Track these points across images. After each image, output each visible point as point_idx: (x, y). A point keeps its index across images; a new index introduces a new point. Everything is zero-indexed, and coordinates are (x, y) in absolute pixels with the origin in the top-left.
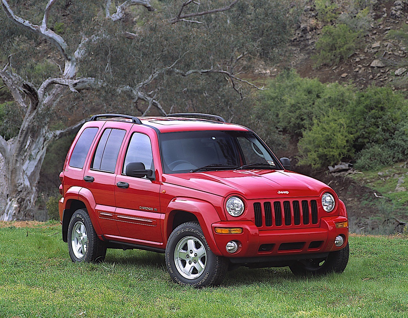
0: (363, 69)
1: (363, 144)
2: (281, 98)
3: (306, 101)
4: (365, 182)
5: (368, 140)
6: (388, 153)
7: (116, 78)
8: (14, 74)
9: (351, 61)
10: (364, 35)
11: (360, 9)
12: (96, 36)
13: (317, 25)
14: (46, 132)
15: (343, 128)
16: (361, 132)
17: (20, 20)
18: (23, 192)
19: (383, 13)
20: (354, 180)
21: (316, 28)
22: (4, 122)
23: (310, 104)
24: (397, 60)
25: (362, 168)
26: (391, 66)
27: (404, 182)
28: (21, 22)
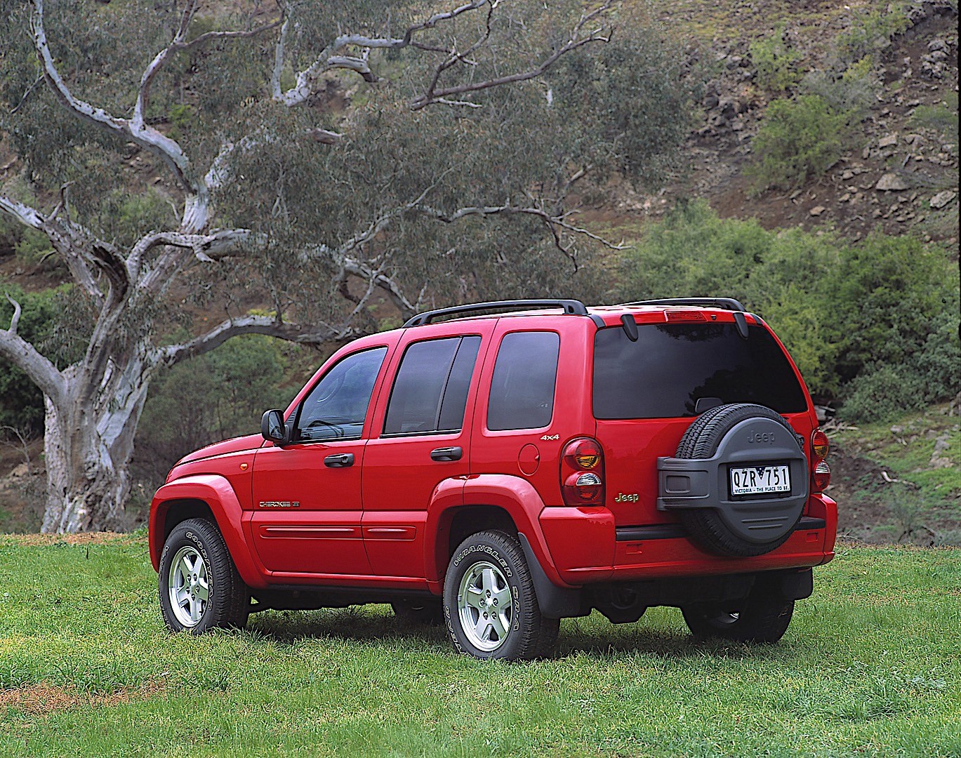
0: (860, 195)
1: (859, 364)
2: (674, 265)
3: (731, 270)
4: (863, 448)
5: (869, 356)
6: (914, 382)
7: (296, 230)
8: (75, 226)
9: (833, 178)
10: (861, 119)
11: (852, 60)
12: (251, 139)
13: (755, 99)
14: (146, 350)
15: (811, 329)
16: (852, 338)
17: (85, 108)
18: (97, 482)
19: (904, 69)
20: (838, 444)
21: (753, 106)
22: (55, 330)
23: (740, 276)
24: (936, 174)
25: (857, 419)
26: (922, 187)
27: (947, 448)
28: (86, 113)
